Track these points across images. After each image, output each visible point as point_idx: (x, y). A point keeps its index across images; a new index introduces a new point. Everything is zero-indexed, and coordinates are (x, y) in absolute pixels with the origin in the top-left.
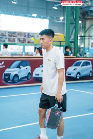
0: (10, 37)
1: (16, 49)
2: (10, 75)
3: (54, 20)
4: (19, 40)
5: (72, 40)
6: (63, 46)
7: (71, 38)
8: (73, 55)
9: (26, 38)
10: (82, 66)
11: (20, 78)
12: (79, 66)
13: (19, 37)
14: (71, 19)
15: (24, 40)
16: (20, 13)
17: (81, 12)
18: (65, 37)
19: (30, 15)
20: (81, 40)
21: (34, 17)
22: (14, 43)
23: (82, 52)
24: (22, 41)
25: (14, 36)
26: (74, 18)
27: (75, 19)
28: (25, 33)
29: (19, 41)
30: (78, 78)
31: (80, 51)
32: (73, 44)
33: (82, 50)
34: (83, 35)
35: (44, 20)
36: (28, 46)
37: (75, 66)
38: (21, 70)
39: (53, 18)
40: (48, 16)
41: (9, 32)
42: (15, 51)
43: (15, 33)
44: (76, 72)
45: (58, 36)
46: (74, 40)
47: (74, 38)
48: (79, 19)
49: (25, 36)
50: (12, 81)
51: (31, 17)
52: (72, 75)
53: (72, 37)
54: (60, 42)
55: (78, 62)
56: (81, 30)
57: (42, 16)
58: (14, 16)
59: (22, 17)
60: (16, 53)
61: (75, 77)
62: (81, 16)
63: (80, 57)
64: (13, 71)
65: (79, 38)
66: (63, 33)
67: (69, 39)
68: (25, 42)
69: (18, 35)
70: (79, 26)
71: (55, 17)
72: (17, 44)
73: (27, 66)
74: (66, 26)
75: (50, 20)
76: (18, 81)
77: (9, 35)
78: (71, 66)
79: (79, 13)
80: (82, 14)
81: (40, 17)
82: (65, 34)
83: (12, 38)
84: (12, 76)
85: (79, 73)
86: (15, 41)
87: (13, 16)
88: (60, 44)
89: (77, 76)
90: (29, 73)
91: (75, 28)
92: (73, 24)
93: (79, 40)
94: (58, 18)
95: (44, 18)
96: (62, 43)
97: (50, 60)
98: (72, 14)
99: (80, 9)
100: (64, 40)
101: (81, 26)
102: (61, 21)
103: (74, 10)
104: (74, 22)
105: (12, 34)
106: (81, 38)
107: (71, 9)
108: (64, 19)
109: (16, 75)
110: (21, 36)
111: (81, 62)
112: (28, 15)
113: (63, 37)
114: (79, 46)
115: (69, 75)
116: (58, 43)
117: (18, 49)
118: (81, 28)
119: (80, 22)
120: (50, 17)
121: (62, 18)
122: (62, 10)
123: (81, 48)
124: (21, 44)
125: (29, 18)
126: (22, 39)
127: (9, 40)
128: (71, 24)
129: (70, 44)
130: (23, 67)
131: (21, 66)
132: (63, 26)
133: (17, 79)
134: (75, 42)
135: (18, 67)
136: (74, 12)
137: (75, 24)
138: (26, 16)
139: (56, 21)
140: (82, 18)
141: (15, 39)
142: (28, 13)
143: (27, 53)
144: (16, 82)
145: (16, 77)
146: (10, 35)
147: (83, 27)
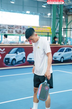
0: (9, 29)
1: (14, 38)
2: (10, 59)
3: (43, 15)
4: (16, 31)
5: (57, 32)
6: (50, 36)
7: (56, 30)
8: (58, 44)
9: (21, 30)
10: (65, 52)
11: (17, 61)
12: (63, 52)
13: (16, 29)
14: (56, 15)
15: (20, 32)
16: (17, 11)
17: (64, 9)
18: (51, 29)
19: (25, 12)
20: (64, 31)
21: (28, 14)
22: (12, 34)
23: (65, 41)
24: (18, 32)
25: (12, 29)
26: (58, 14)
27: (60, 15)
28: (20, 26)
29: (16, 33)
30: (62, 61)
31: (63, 40)
32: (58, 34)
33: (65, 39)
34: (65, 27)
35: (36, 16)
36: (23, 36)
37: (60, 51)
38: (18, 55)
39: (42, 14)
40: (38, 13)
41: (8, 26)
42: (13, 40)
43: (13, 26)
44: (60, 56)
45: (46, 29)
46: (58, 32)
47: (59, 30)
48: (63, 15)
49: (21, 29)
50: (11, 64)
51: (25, 13)
52: (57, 59)
53: (58, 29)
54: (48, 33)
55: (62, 49)
56: (64, 24)
57: (34, 13)
58: (13, 13)
59: (18, 14)
60: (14, 42)
61: (60, 60)
62: (64, 13)
63: (63, 45)
64: (12, 56)
65: (63, 30)
66: (50, 26)
67: (55, 31)
68: (21, 33)
69: (15, 28)
70: (63, 21)
71: (44, 14)
72: (15, 35)
73: (22, 52)
74: (52, 20)
75: (40, 16)
76: (16, 64)
77: (8, 27)
78: (56, 51)
79: (63, 11)
80: (65, 11)
81: (32, 14)
82: (52, 26)
83: (11, 30)
84: (11, 60)
85: (62, 57)
86: (13, 32)
87: (11, 13)
88: (48, 34)
89: (62, 59)
90: (24, 58)
91: (59, 22)
92: (58, 19)
93: (62, 32)
94: (46, 15)
95: (35, 14)
96: (49, 34)
97: (40, 48)
98: (57, 11)
99: (63, 7)
100: (51, 32)
101: (64, 20)
102: (49, 17)
103: (59, 8)
104: (59, 17)
105: (10, 27)
106: (64, 30)
107: (56, 7)
108: (51, 15)
109: (14, 59)
110: (18, 29)
111: (65, 49)
112: (23, 12)
113: (50, 29)
114: (63, 36)
115: (55, 59)
116: (47, 34)
117: (15, 39)
118: (64, 21)
119: (63, 17)
120: (40, 13)
121: (49, 14)
122: (49, 8)
123: (64, 38)
124: (17, 35)
125: (24, 14)
126: (18, 30)
127: (9, 32)
128: (56, 19)
129: (56, 34)
130: (20, 52)
131: (18, 52)
132: (51, 21)
133: (15, 62)
134: (59, 33)
135: (16, 52)
136: (59, 9)
137: (60, 19)
138: (22, 13)
139: (45, 17)
140: (65, 14)
141: (13, 31)
142: (23, 11)
143: (22, 42)
144: (14, 64)
145: (14, 60)
146: (10, 28)
147: (65, 22)
